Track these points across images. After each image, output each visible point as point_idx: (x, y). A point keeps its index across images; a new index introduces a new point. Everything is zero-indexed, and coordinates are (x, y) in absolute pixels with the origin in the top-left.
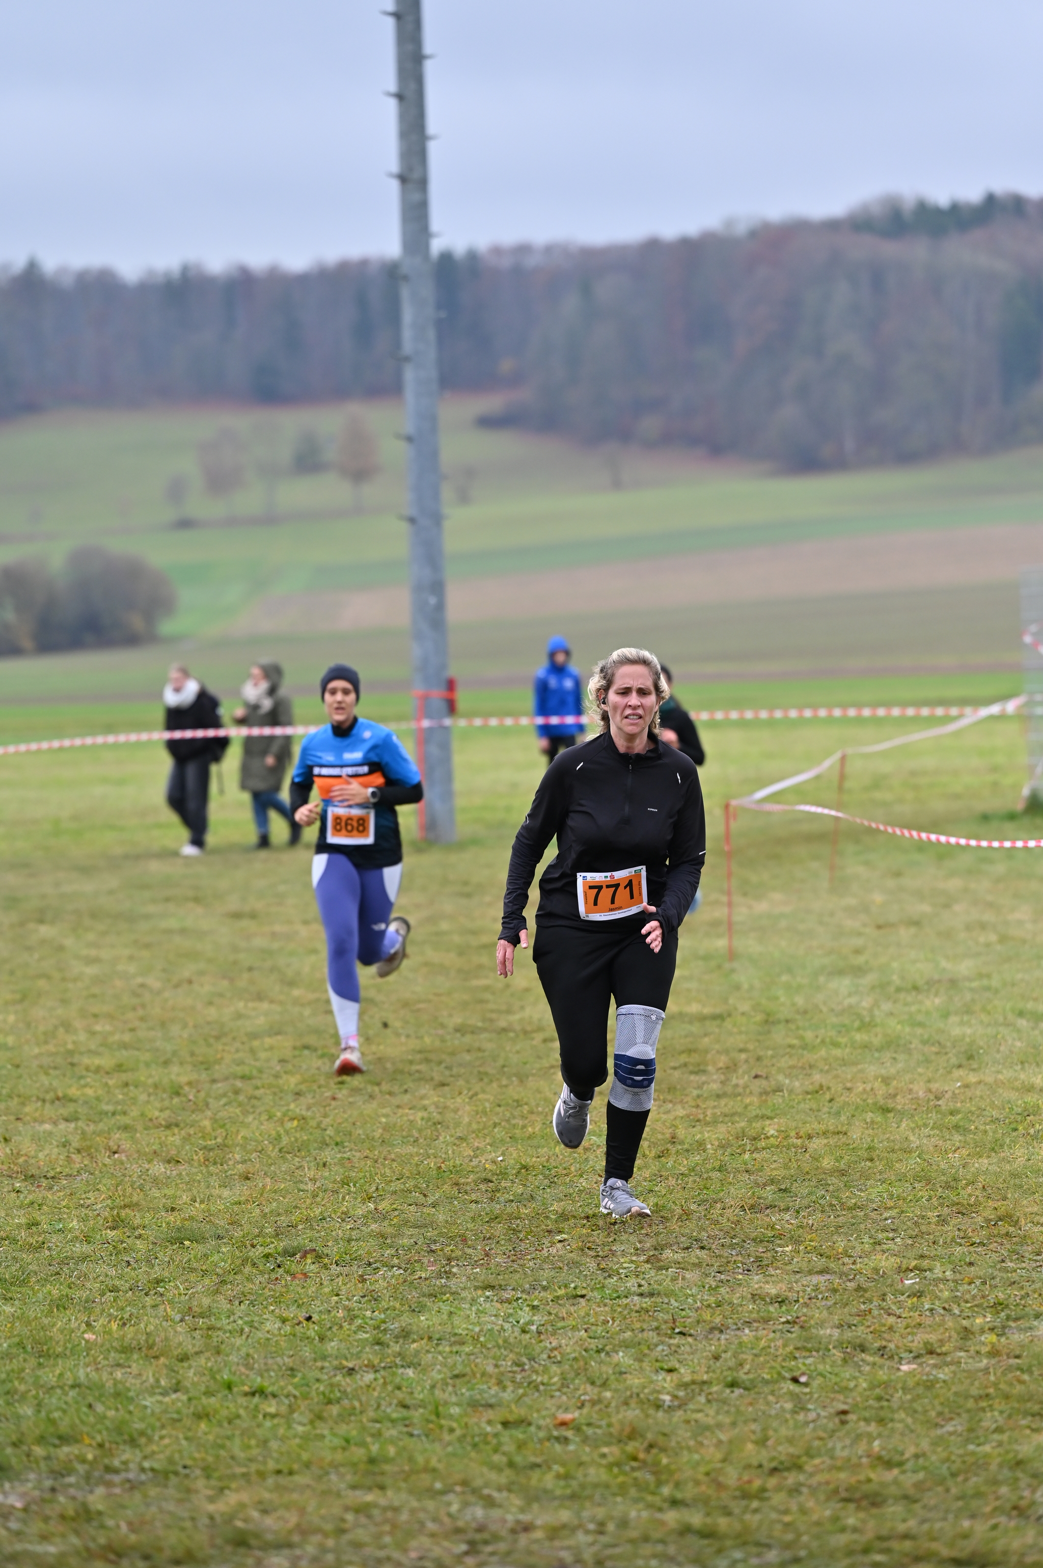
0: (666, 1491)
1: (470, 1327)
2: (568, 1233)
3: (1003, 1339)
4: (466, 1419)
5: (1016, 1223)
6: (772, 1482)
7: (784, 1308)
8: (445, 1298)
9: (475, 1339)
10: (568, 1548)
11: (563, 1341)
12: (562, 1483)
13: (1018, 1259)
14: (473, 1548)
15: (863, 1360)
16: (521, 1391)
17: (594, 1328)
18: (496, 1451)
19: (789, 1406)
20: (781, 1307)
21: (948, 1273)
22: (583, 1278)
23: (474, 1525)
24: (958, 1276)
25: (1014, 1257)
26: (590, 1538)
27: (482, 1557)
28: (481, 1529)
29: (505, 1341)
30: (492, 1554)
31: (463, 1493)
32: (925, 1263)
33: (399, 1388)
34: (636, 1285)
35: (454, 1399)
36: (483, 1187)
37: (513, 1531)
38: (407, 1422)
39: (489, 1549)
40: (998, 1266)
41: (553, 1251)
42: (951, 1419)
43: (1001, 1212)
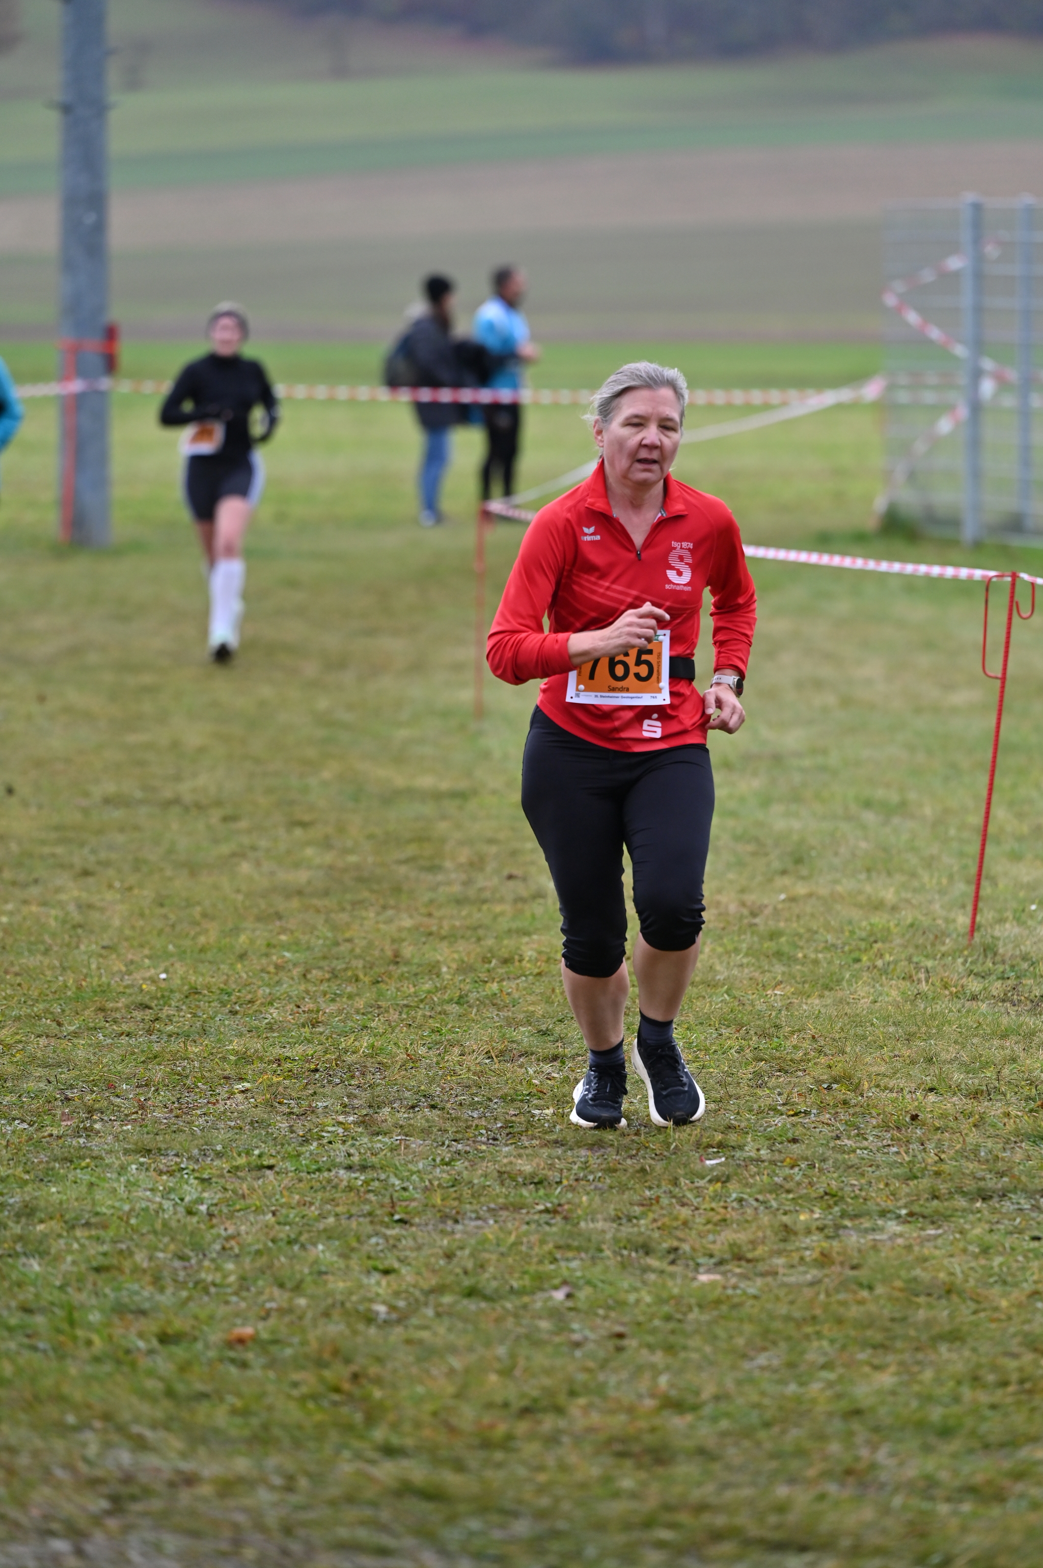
1: (117, 1204)
2: (253, 1081)
4: (109, 1330)
5: (857, 1089)
6: (522, 1427)
7: (542, 1192)
8: (83, 1164)
11: (243, 1228)
12: (238, 1420)
14: (117, 1505)
15: (647, 1266)
16: (184, 1294)
17: (284, 1210)
18: (148, 1374)
19: (546, 1324)
20: (537, 1190)
23: (118, 1474)
24: (777, 1156)
26: (275, 1497)
27: (129, 1519)
28: (128, 1479)
29: (165, 1224)
30: (143, 1514)
31: (105, 1430)
32: (733, 1138)
33: (20, 1286)
34: (343, 1154)
36: (138, 1015)
37: (172, 1484)
39: (137, 1507)
40: (832, 1144)
41: (232, 1104)
42: (764, 1349)
43: (835, 1072)
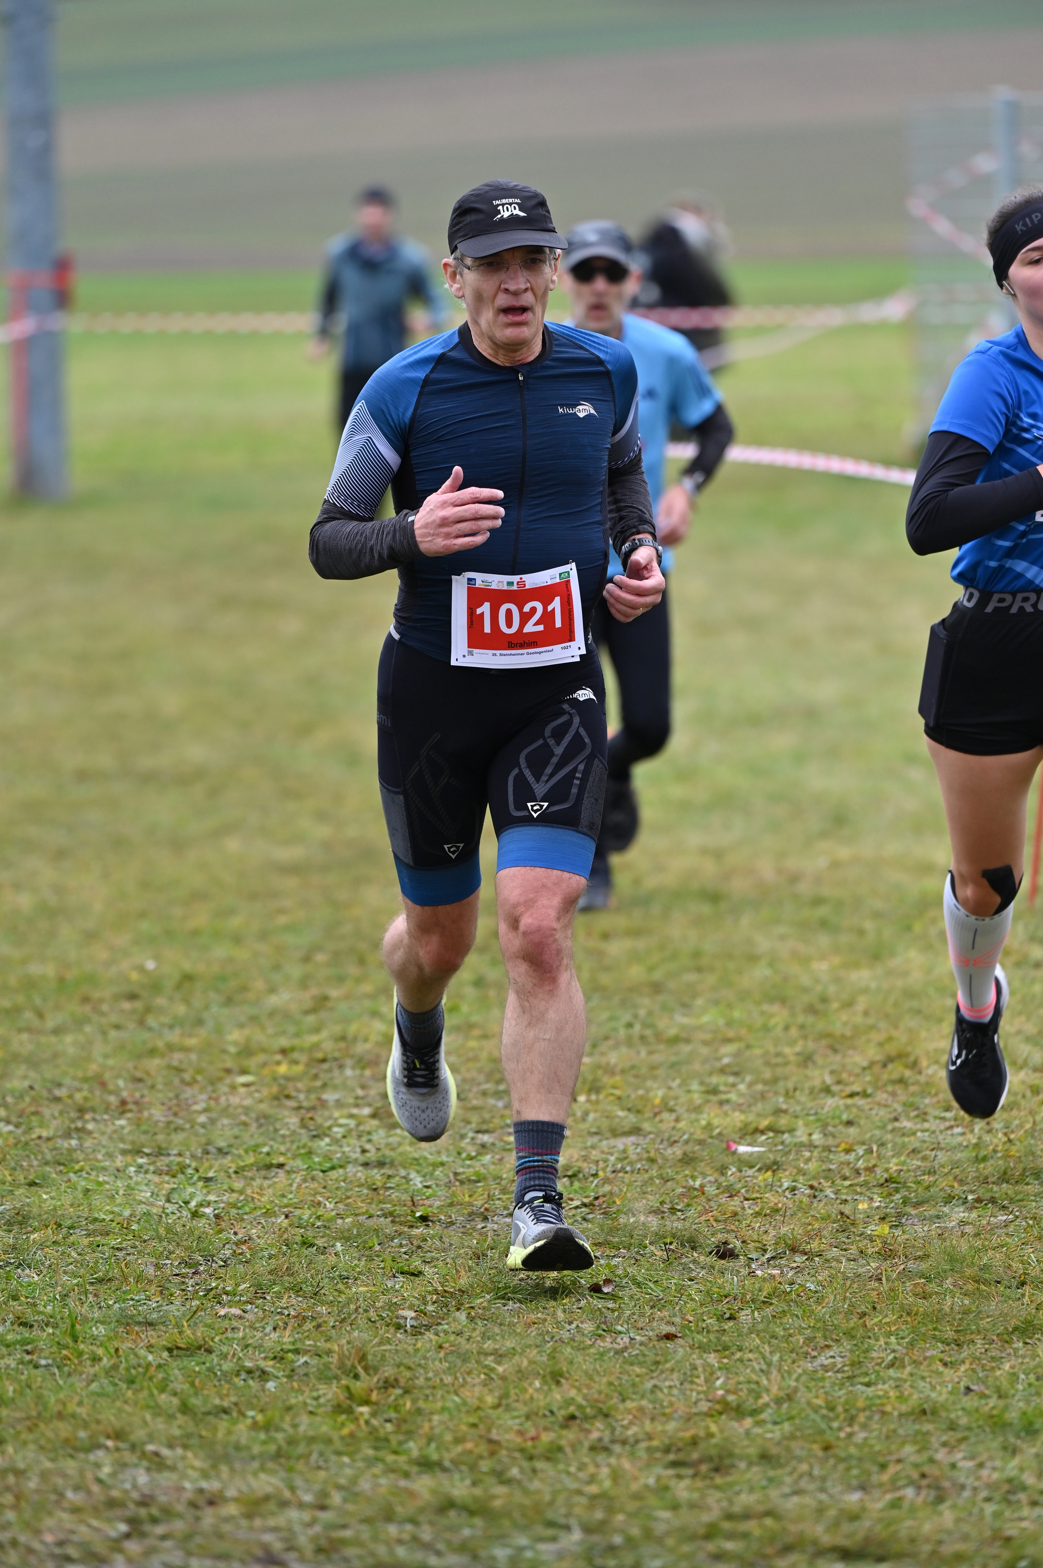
0: (413, 1447)
1: (116, 1210)
3: (898, 1233)
5: (914, 1065)
8: (77, 1167)
9: (125, 1227)
10: (275, 1529)
13: (917, 1118)
14: (136, 1528)
17: (298, 1212)
19: (590, 1329)
21: (815, 1138)
23: (135, 1495)
24: (831, 1141)
25: (912, 1116)
26: (306, 1516)
27: (150, 1542)
29: (170, 1230)
30: (164, 1538)
31: (118, 1449)
36: (127, 1005)
37: (193, 1505)
38: (30, 1346)
40: (890, 1127)
42: (827, 1347)
43: (891, 1049)
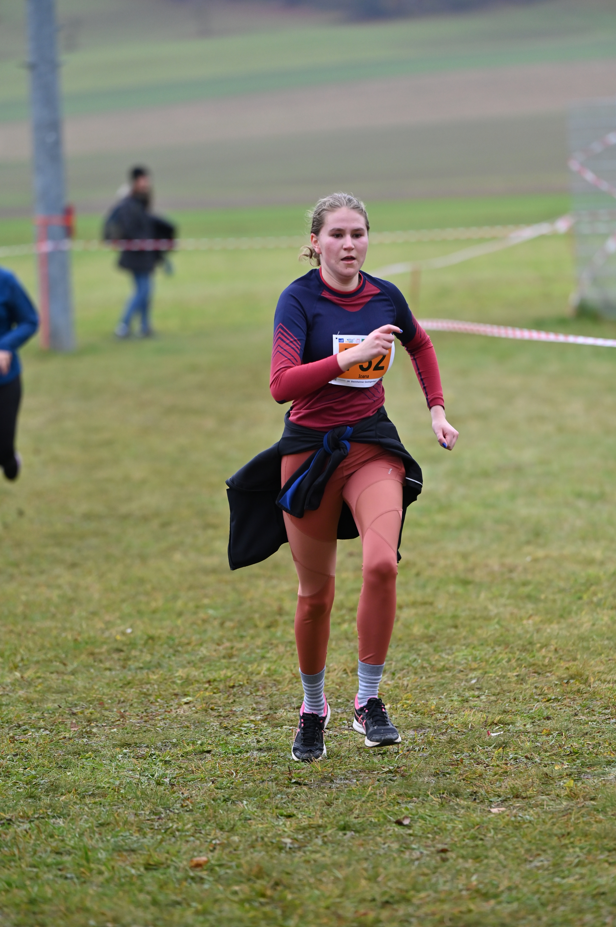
1: (111, 781)
2: (193, 696)
3: (579, 784)
4: (113, 863)
5: (586, 681)
6: (385, 914)
7: (386, 759)
8: (87, 755)
9: (116, 790)
11: (194, 792)
12: (201, 918)
13: (589, 712)
15: (457, 804)
16: (159, 837)
17: (220, 779)
18: (141, 891)
19: (395, 846)
20: (383, 758)
21: (528, 726)
22: (208, 736)
24: (537, 729)
25: (585, 711)
29: (143, 793)
32: (508, 718)
33: (52, 836)
34: (255, 741)
35: (101, 845)
36: (115, 656)
38: (60, 867)
40: (572, 719)
41: (181, 712)
42: (539, 855)
43: (572, 671)
